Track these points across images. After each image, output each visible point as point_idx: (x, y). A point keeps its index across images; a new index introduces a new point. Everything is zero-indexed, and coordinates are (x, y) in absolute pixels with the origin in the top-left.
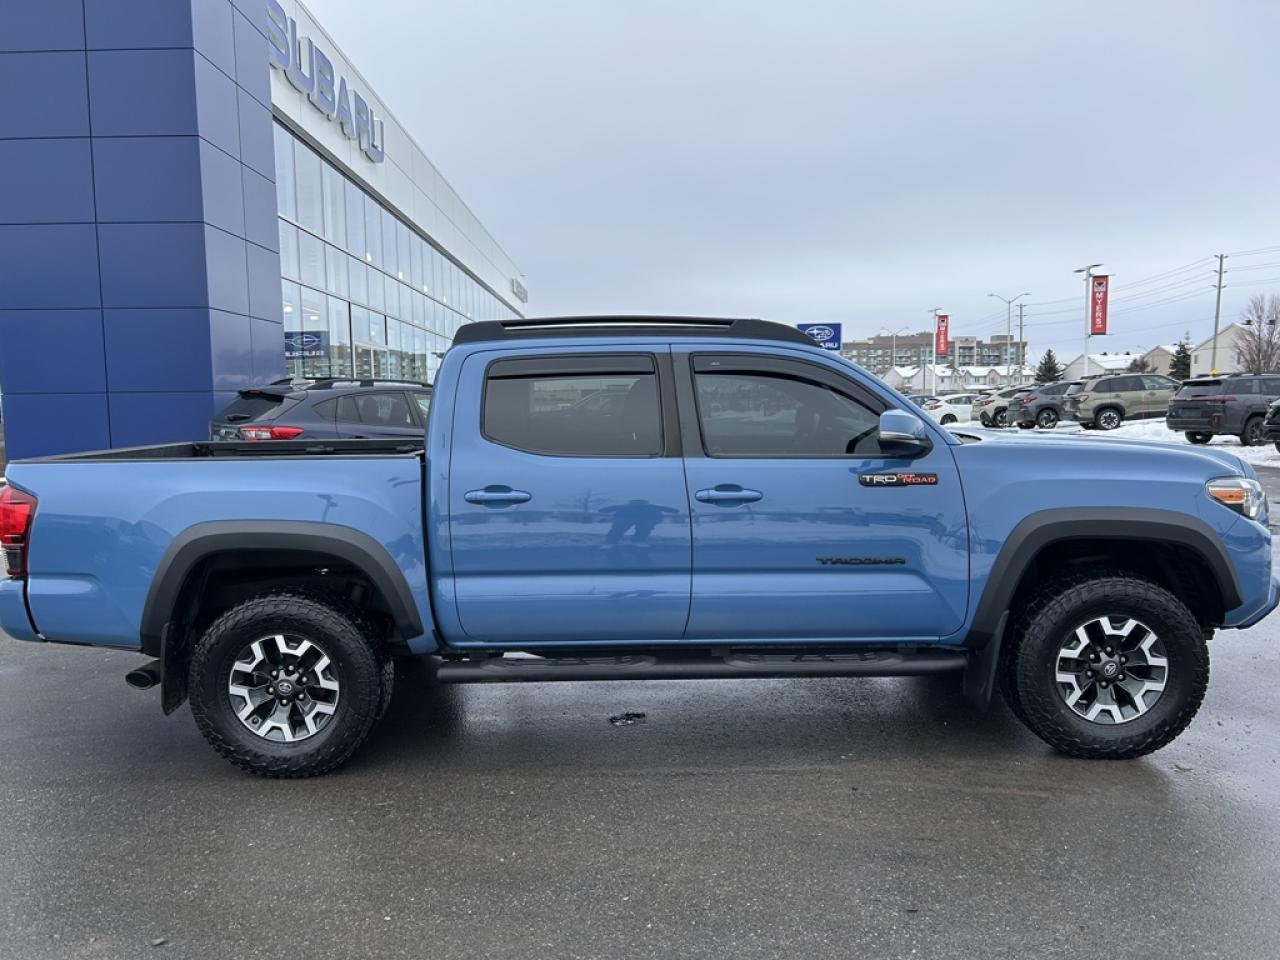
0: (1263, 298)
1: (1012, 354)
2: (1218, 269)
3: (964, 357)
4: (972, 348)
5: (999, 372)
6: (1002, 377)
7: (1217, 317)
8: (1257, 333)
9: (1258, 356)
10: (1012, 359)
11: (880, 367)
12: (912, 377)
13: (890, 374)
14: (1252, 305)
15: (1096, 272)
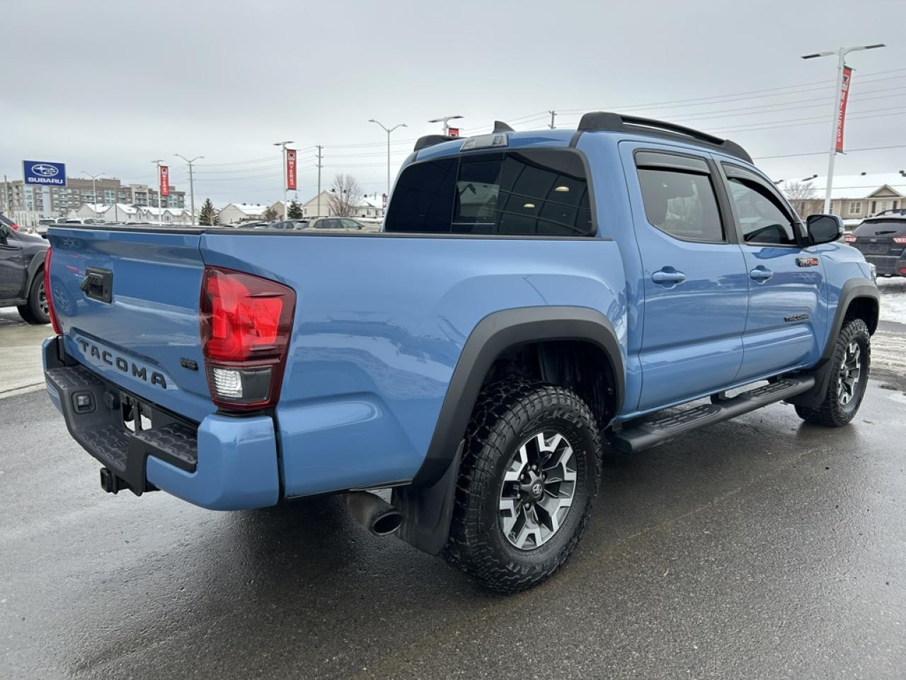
0: (342, 177)
1: (175, 200)
2: (318, 155)
3: (139, 200)
4: (144, 194)
5: (172, 213)
6: (174, 216)
7: (319, 185)
8: (340, 198)
9: (341, 211)
10: (175, 203)
11: (71, 203)
12: (103, 212)
13: (83, 210)
14: (336, 179)
15: (290, 147)
